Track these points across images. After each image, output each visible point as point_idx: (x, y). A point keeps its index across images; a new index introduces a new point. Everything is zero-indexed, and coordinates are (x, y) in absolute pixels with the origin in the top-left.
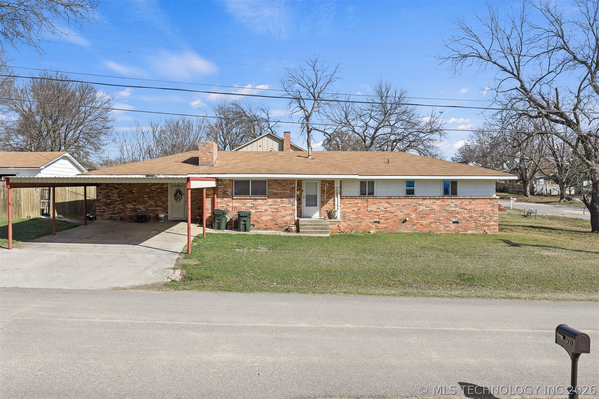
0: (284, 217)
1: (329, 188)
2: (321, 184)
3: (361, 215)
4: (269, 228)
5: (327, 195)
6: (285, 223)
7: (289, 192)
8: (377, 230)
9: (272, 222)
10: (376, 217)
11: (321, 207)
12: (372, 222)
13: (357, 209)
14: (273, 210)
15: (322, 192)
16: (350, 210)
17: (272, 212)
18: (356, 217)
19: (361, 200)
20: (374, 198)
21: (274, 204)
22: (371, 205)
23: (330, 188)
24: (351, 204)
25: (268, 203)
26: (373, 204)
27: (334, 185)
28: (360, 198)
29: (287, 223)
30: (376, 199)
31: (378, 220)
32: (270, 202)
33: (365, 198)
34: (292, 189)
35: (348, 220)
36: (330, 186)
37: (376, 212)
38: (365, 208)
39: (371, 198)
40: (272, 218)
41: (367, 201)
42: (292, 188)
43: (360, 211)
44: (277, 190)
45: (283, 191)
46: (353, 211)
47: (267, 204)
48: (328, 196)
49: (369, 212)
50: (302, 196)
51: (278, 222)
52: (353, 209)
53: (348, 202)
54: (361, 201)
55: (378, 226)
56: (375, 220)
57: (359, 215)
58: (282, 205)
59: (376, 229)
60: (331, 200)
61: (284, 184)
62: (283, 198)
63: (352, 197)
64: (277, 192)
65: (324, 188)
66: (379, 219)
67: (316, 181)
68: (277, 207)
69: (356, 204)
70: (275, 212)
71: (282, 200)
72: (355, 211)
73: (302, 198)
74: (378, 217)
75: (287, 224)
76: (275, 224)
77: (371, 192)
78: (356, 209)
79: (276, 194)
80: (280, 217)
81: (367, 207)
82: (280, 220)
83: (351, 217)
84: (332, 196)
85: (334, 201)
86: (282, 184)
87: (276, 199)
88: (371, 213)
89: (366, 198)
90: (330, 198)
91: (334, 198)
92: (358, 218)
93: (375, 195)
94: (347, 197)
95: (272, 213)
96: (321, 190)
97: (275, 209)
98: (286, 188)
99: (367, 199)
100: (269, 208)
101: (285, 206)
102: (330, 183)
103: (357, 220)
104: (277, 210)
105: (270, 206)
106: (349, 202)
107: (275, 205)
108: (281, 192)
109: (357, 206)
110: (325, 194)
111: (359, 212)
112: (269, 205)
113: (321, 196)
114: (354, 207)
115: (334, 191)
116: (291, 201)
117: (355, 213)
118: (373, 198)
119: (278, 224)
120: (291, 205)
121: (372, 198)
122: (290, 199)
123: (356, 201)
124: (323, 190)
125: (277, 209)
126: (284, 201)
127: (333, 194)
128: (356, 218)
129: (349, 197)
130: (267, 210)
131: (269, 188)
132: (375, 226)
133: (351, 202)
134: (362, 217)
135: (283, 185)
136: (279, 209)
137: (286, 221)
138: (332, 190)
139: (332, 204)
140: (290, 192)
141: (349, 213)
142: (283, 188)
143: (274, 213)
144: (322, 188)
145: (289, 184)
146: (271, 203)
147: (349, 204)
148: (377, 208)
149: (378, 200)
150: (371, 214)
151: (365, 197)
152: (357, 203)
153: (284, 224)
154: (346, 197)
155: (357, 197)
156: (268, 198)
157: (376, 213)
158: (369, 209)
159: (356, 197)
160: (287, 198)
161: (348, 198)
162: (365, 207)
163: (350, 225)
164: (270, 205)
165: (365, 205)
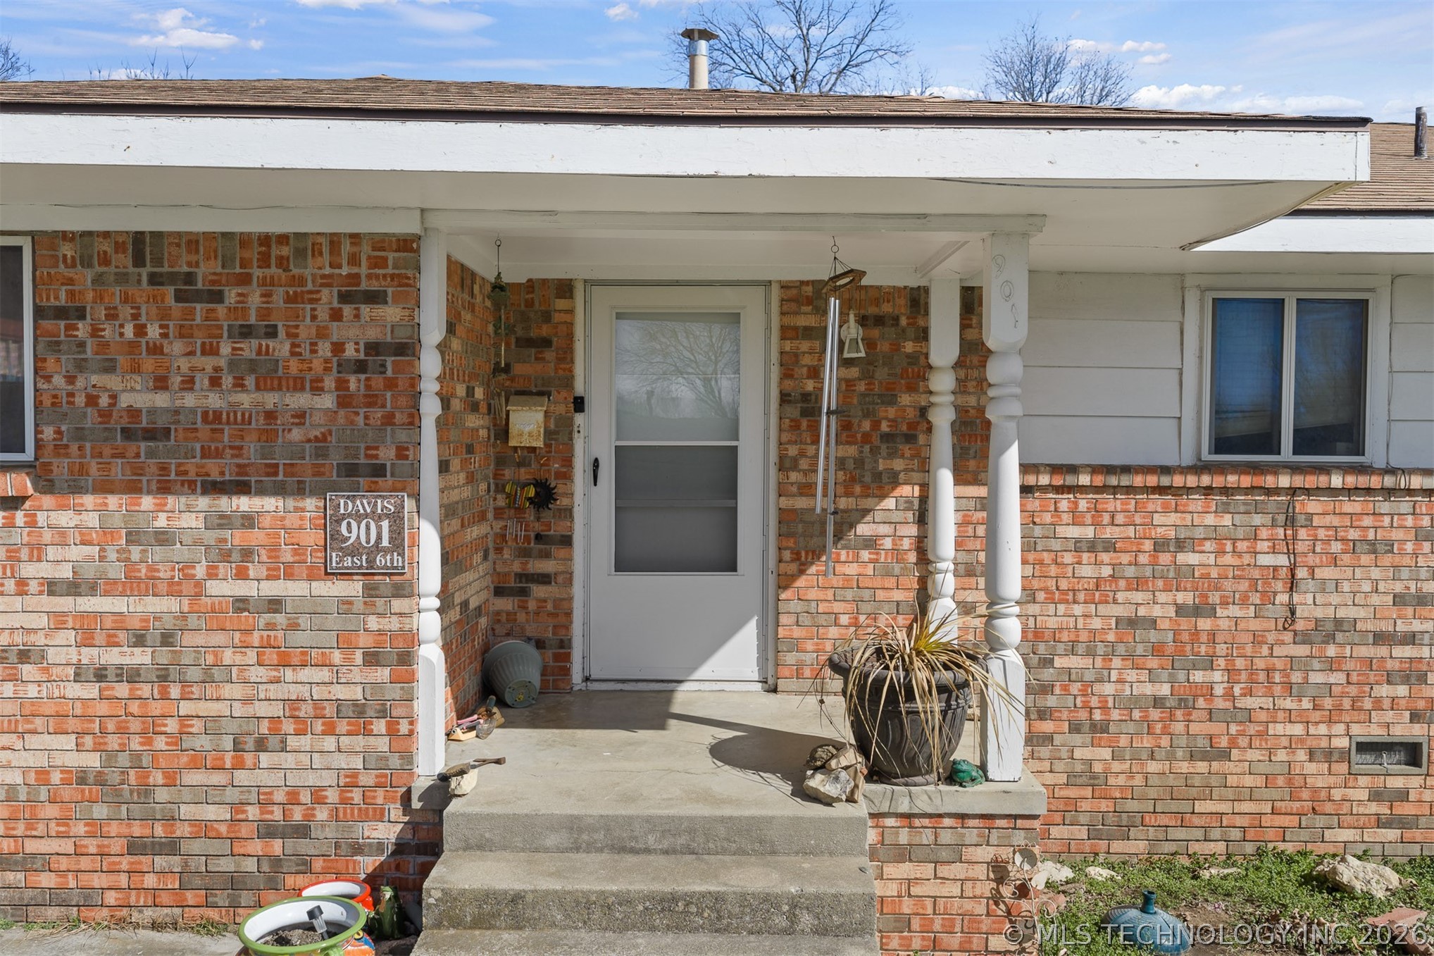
0: (261, 746)
1: (867, 376)
2: (787, 332)
3: (1217, 676)
4: (57, 898)
5: (852, 451)
6: (268, 831)
7: (327, 401)
8: (1392, 834)
9: (100, 811)
10: (1384, 691)
11: (785, 582)
12: (1345, 756)
13: (1180, 610)
14: (113, 657)
15: (793, 411)
16: (1102, 619)
17: (100, 675)
18: (1165, 690)
19: (1224, 509)
20: (1375, 481)
21: (116, 571)
22: (1335, 562)
23: (881, 374)
24: (1110, 546)
25: (37, 552)
26: (1353, 547)
27: (923, 335)
28: (1208, 491)
29: (302, 831)
30: (1389, 492)
31: (1404, 730)
32: (62, 538)
33: (1270, 481)
34: (361, 367)
35: (1075, 728)
36: (884, 347)
37: (1380, 638)
38: (1268, 597)
39: (1336, 481)
40: (93, 761)
41: (1291, 521)
42: (373, 348)
43: (1204, 624)
44: (161, 383)
45: (245, 400)
46: (1133, 622)
47: (29, 570)
48: (859, 462)
49: (1302, 638)
50: (568, 462)
51: (171, 819)
52: (1129, 602)
53: (1074, 532)
54: (1227, 520)
55: (1403, 795)
56: (1375, 732)
57: (1198, 676)
58: (224, 588)
59: (1381, 823)
60: (890, 503)
61: (255, 300)
62: (242, 488)
63: (1126, 469)
64: (161, 400)
65: (815, 373)
66: (1415, 717)
67: (728, 299)
68: (164, 605)
69: (1160, 545)
70: (132, 675)
71: (224, 521)
72: (1153, 623)
73: (567, 476)
74: (1402, 690)
75: (304, 846)
76: (136, 847)
77: (1327, 417)
78: (1161, 607)
79: (151, 434)
80: (204, 742)
81: (1293, 585)
82: (205, 795)
83: (1109, 689)
84: (898, 464)
85: (924, 514)
86: (231, 295)
87: (147, 502)
88: (1331, 651)
89: (1284, 481)
90: (883, 484)
91: (925, 487)
92: (1185, 704)
93: (1375, 452)
94: (1073, 469)
95: (92, 691)
96: (785, 398)
97: (140, 641)
98: (281, 348)
99: (1293, 491)
100: (59, 621)
101: (275, 605)
102: (879, 321)
103: (1179, 727)
104: (164, 655)
105: (65, 603)
106: (1089, 532)
107: (134, 584)
108: (214, 401)
109: (1179, 578)
110: (816, 441)
111: (1196, 633)
112: (52, 587)
113: (785, 464)
114: (1138, 584)
115: (923, 411)
116: (355, 532)
117: (1157, 650)
118: (1350, 492)
119: (171, 847)
120: (354, 588)
121: (1351, 480)
122: (345, 506)
123: (1166, 522)
124: (806, 397)
125: (167, 639)
126: (256, 537)
127: (910, 438)
128: (1158, 702)
129: (1095, 470)
130: (24, 656)
131: (55, 346)
132: (1376, 796)
133: (1109, 533)
134: (1229, 695)
135: (239, 310)
136: (188, 639)
137: (293, 798)
138: (905, 399)
139: (897, 552)
140: (344, 401)
141: (1091, 653)
142: (249, 348)
143: (122, 690)
144: (787, 374)
145: (328, 297)
146: (77, 552)
147: (1092, 546)
148: (1399, 600)
149: (1405, 505)
150: (1332, 665)
151: (1275, 469)
152: (1181, 545)
153: (257, 847)
154: (1055, 469)
155: (1184, 470)
156: (46, 484)
157: (1383, 651)
158: (1309, 607)
159: (1166, 470)
160: (301, 491)
161: (1084, 479)
162: (1261, 585)
163: (1092, 779)
164: (74, 588)
165: (1265, 560)
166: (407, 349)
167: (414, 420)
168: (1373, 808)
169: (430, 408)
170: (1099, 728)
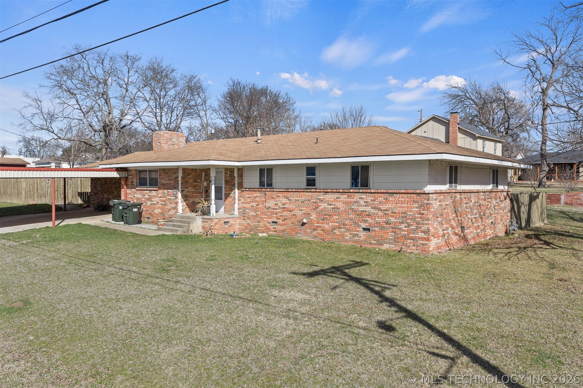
0: (170, 210)
5: (230, 186)
7: (173, 182)
8: (275, 233)
9: (161, 216)
11: (225, 201)
12: (271, 223)
13: (256, 205)
15: (226, 182)
16: (250, 206)
18: (255, 214)
22: (269, 200)
26: (271, 198)
28: (259, 191)
30: (274, 191)
31: (276, 220)
34: (175, 179)
37: (274, 209)
38: (263, 204)
40: (161, 211)
41: (265, 195)
42: (175, 177)
43: (258, 206)
44: (165, 180)
45: (169, 182)
46: (252, 206)
47: (158, 196)
48: (230, 188)
49: (267, 209)
50: (209, 187)
52: (252, 204)
53: (247, 196)
54: (260, 194)
55: (276, 228)
56: (273, 220)
57: (258, 213)
58: (168, 197)
62: (168, 189)
68: (165, 199)
69: (254, 197)
70: (163, 204)
71: (168, 192)
72: (254, 206)
73: (209, 189)
74: (275, 215)
77: (269, 182)
78: (254, 204)
79: (164, 185)
80: (167, 210)
81: (266, 202)
83: (250, 214)
86: (168, 173)
87: (164, 190)
88: (269, 210)
91: (235, 191)
92: (257, 216)
93: (274, 186)
95: (161, 206)
96: (225, 180)
98: (171, 177)
99: (266, 191)
101: (170, 199)
103: (256, 219)
105: (160, 199)
107: (163, 197)
108: (167, 182)
109: (256, 201)
110: (227, 185)
111: (257, 208)
113: (225, 188)
114: (253, 202)
116: (174, 193)
117: (254, 209)
120: (174, 198)
121: (270, 190)
123: (255, 195)
124: (227, 180)
125: (165, 202)
128: (254, 216)
129: (248, 189)
130: (158, 203)
132: (274, 228)
133: (250, 196)
134: (260, 215)
137: (171, 215)
142: (169, 178)
143: (163, 206)
144: (225, 178)
145: (173, 173)
146: (160, 194)
148: (275, 204)
149: (276, 193)
150: (269, 212)
151: (265, 189)
152: (256, 197)
155: (257, 189)
156: (159, 189)
158: (267, 205)
159: (255, 189)
160: (172, 189)
161: (247, 190)
162: (263, 202)
165: (263, 199)
166: (178, 177)
167: (178, 183)
168: (273, 230)
169: (180, 183)
170: (249, 219)
